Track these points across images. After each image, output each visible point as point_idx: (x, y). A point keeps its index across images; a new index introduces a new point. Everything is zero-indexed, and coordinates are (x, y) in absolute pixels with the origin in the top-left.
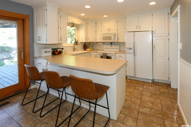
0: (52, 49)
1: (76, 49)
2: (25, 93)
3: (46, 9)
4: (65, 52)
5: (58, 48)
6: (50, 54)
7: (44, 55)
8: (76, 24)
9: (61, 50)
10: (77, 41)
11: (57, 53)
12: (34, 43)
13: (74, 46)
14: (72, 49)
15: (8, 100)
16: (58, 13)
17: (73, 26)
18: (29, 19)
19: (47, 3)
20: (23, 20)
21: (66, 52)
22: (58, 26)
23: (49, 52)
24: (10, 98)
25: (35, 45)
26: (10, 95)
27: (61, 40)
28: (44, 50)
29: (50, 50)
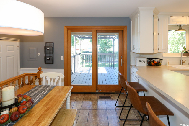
0: (147, 59)
1: (184, 62)
2: (119, 95)
3: (139, 16)
4: (166, 65)
5: (156, 59)
6: (145, 64)
7: (138, 64)
8: (185, 26)
9: (159, 61)
10: (187, 51)
11: (153, 64)
12: (130, 51)
13: (181, 57)
14: (178, 61)
15: (110, 95)
16: (153, 16)
17: (180, 29)
18: (127, 29)
19: (139, 9)
20: (123, 30)
21: (168, 65)
22: (154, 32)
23: (144, 62)
24: (112, 95)
25: (131, 53)
26: (113, 92)
27: (159, 49)
28: (138, 59)
29: (146, 60)
